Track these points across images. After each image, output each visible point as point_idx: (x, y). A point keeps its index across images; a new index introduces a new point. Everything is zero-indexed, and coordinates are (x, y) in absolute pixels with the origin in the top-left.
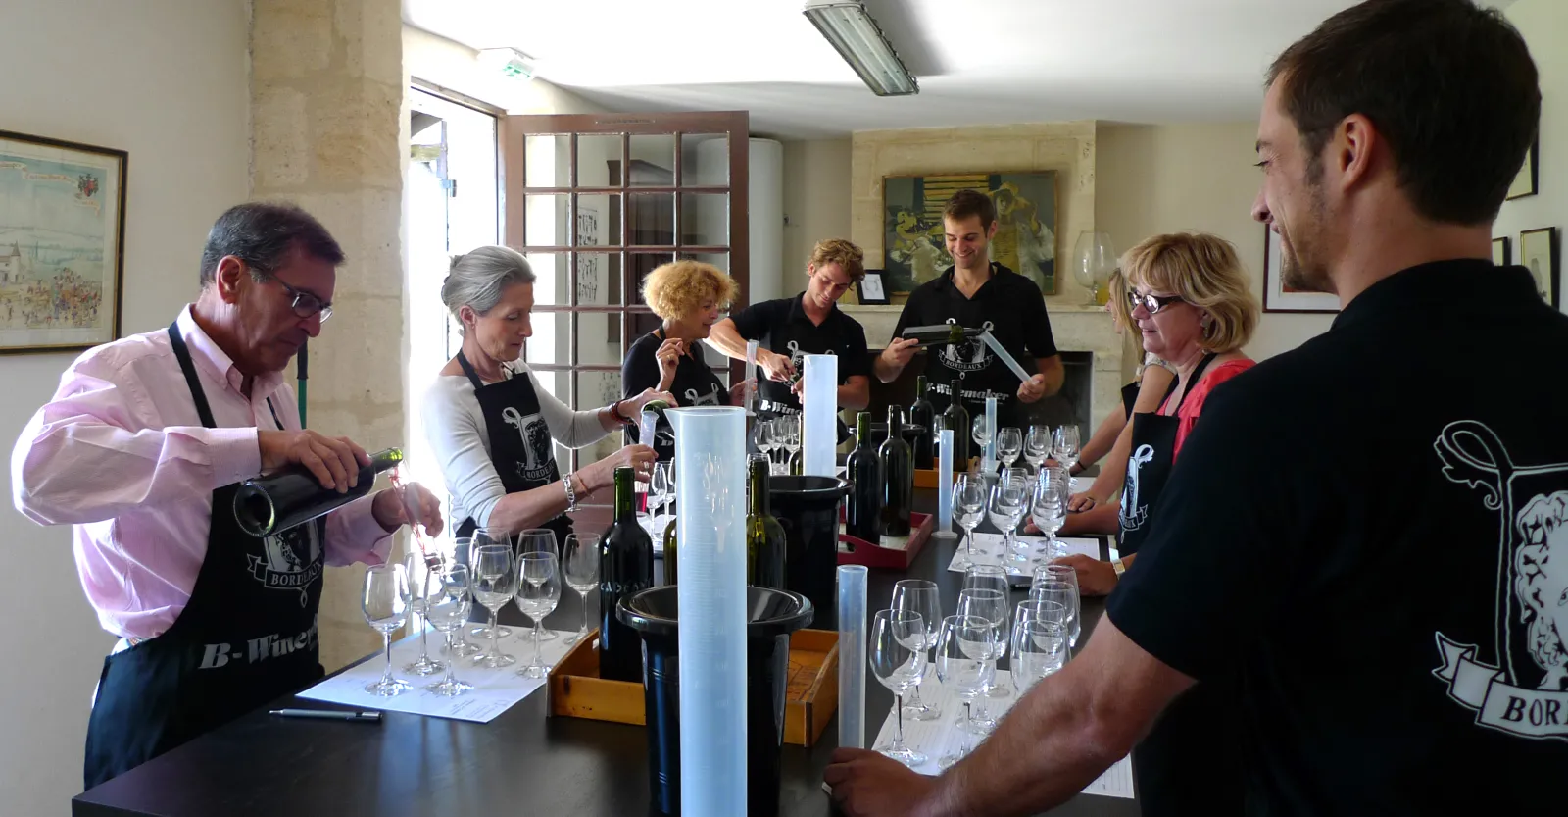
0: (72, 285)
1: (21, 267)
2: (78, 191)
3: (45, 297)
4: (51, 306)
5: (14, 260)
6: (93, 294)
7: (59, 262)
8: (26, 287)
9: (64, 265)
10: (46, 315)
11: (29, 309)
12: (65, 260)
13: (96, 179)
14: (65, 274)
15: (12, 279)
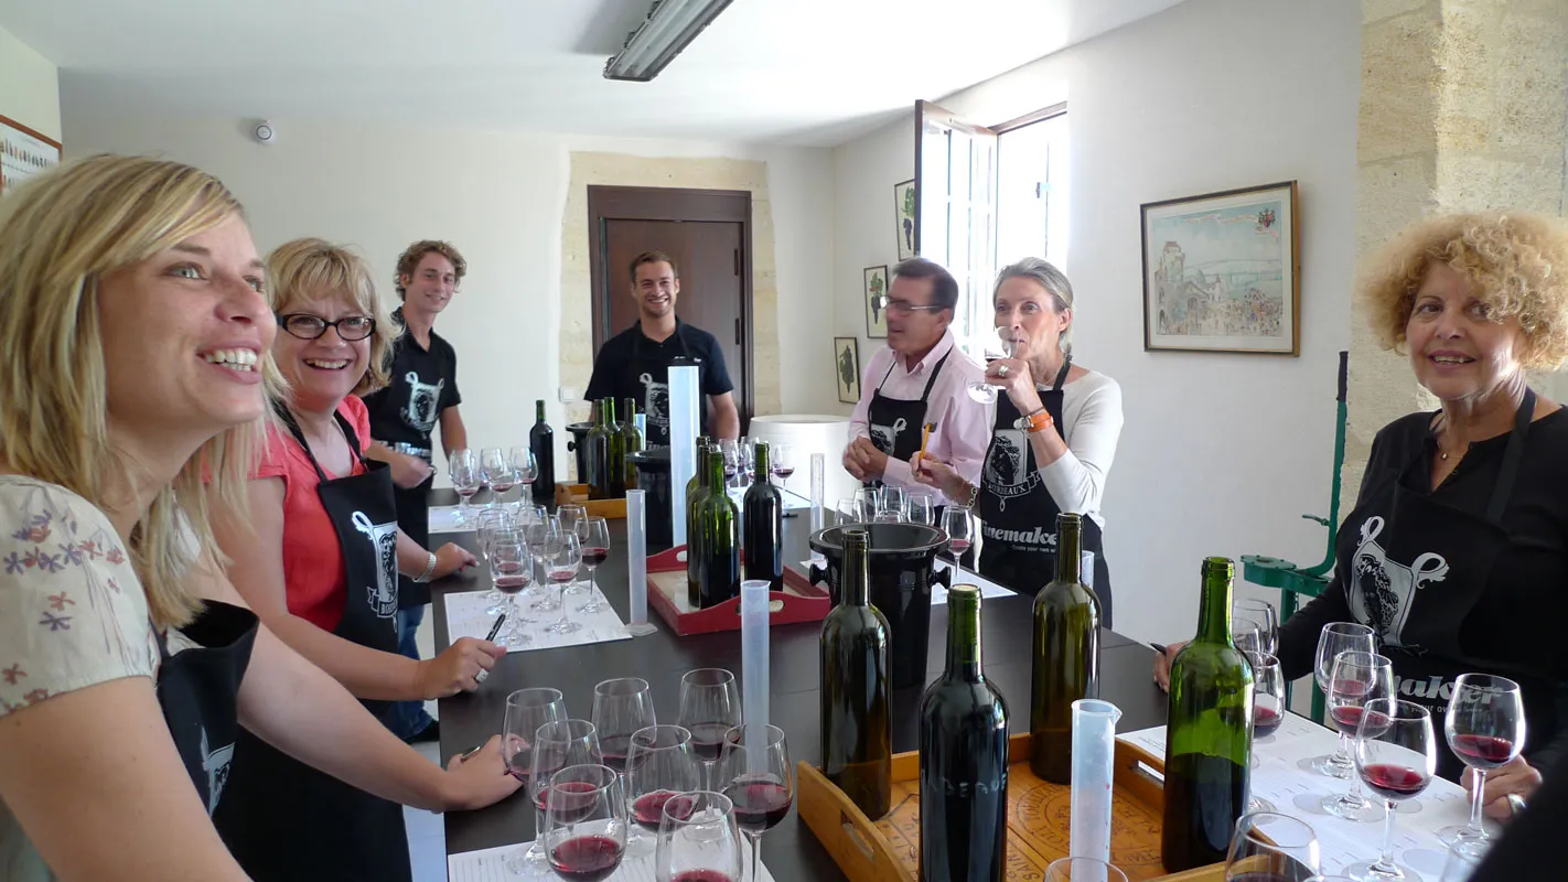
0: (1258, 302)
1: (1222, 290)
2: (1259, 225)
3: (1239, 311)
4: (1244, 318)
5: (1218, 284)
6: (1275, 309)
7: (1247, 284)
8: (1225, 305)
9: (1251, 286)
10: (1240, 326)
11: (1228, 320)
12: (1251, 282)
13: (1273, 212)
14: (1252, 294)
15: (1216, 299)
